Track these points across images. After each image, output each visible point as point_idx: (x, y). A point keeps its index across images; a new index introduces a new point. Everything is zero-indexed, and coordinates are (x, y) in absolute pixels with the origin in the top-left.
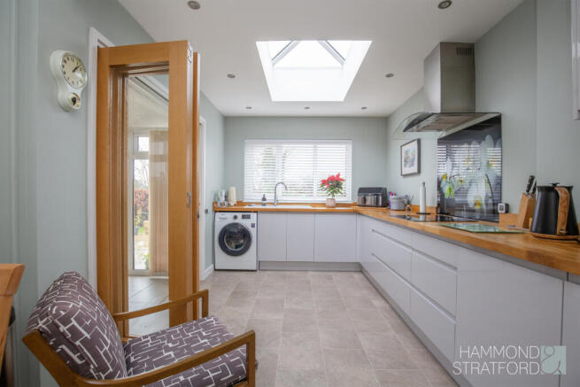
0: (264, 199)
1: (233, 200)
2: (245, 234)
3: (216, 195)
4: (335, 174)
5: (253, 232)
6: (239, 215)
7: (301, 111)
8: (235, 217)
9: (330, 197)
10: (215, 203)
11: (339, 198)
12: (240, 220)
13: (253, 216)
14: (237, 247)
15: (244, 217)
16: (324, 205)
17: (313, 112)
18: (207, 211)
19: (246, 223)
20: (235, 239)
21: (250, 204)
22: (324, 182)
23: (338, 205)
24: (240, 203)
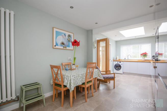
0: (125, 59)
1: (118, 59)
2: (120, 66)
3: (114, 58)
4: (145, 52)
5: (122, 66)
6: (119, 62)
7: (134, 38)
8: (118, 62)
9: (143, 58)
10: (113, 59)
11: (146, 58)
12: (119, 63)
13: (122, 62)
14: (118, 69)
15: (120, 62)
16: (141, 60)
17: (137, 37)
18: (112, 61)
19: (120, 64)
20: (118, 67)
21: (121, 60)
22: (141, 54)
23: (146, 60)
24: (119, 60)
